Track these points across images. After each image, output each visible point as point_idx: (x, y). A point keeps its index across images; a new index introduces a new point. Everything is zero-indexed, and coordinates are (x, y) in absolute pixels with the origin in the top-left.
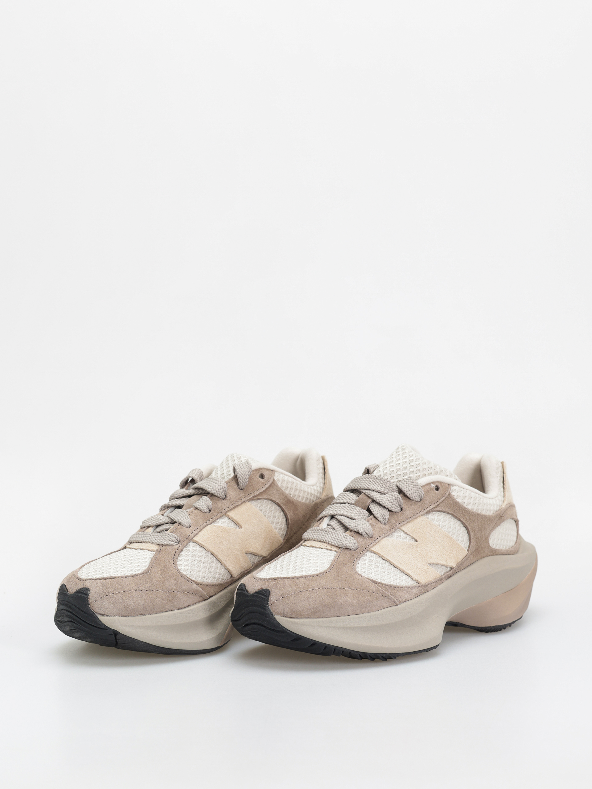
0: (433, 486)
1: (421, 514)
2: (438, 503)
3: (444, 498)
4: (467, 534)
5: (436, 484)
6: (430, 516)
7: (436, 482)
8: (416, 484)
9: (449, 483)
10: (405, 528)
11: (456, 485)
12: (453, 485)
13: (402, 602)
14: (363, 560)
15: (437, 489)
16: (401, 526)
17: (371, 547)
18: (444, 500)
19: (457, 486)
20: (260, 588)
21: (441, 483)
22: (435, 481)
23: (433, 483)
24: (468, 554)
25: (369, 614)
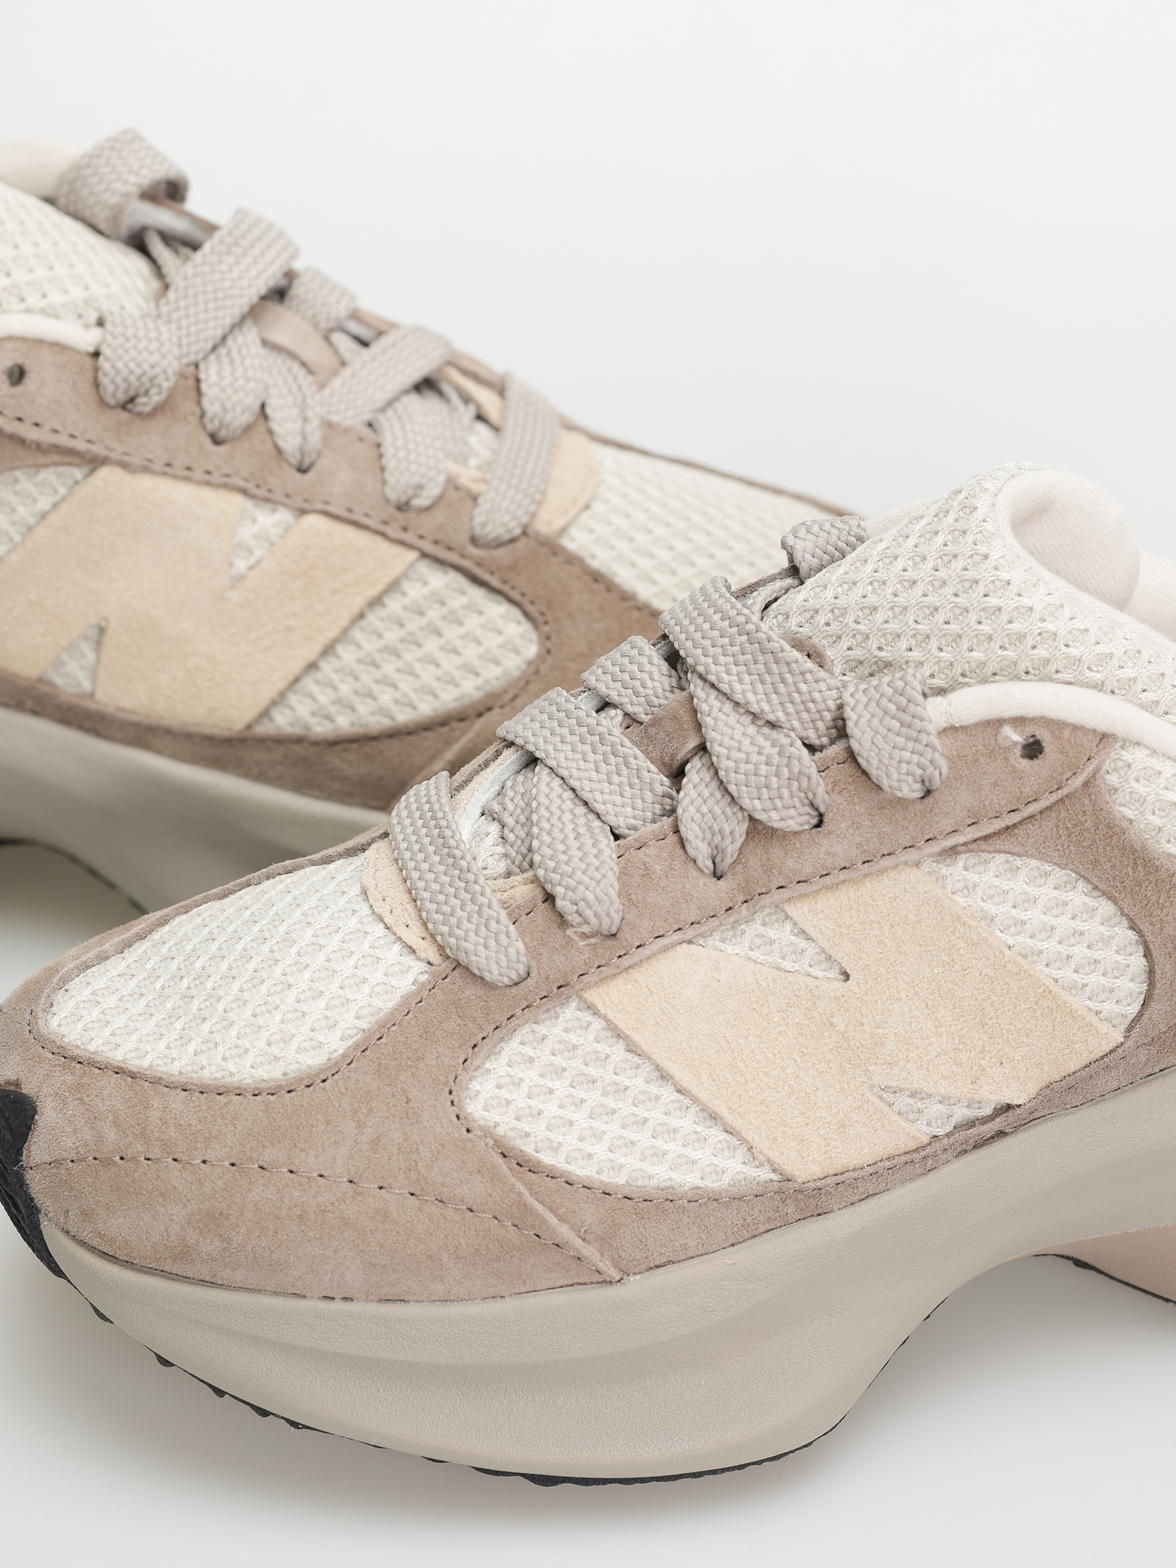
0: (1015, 736)
1: (903, 859)
2: (1015, 818)
3: (1054, 797)
4: (1144, 961)
5: (1030, 729)
6: (957, 871)
7: (1033, 720)
8: (917, 722)
9: (1102, 727)
10: (805, 909)
11: (1138, 744)
12: (1128, 743)
13: (642, 1267)
14: (530, 1037)
15: (1033, 749)
16: (789, 900)
17: (589, 986)
18: (1049, 808)
19: (1147, 747)
20: (15, 1078)
21: (1057, 725)
22: (1031, 713)
23: (1018, 722)
24: (1122, 1044)
25: (455, 1310)
